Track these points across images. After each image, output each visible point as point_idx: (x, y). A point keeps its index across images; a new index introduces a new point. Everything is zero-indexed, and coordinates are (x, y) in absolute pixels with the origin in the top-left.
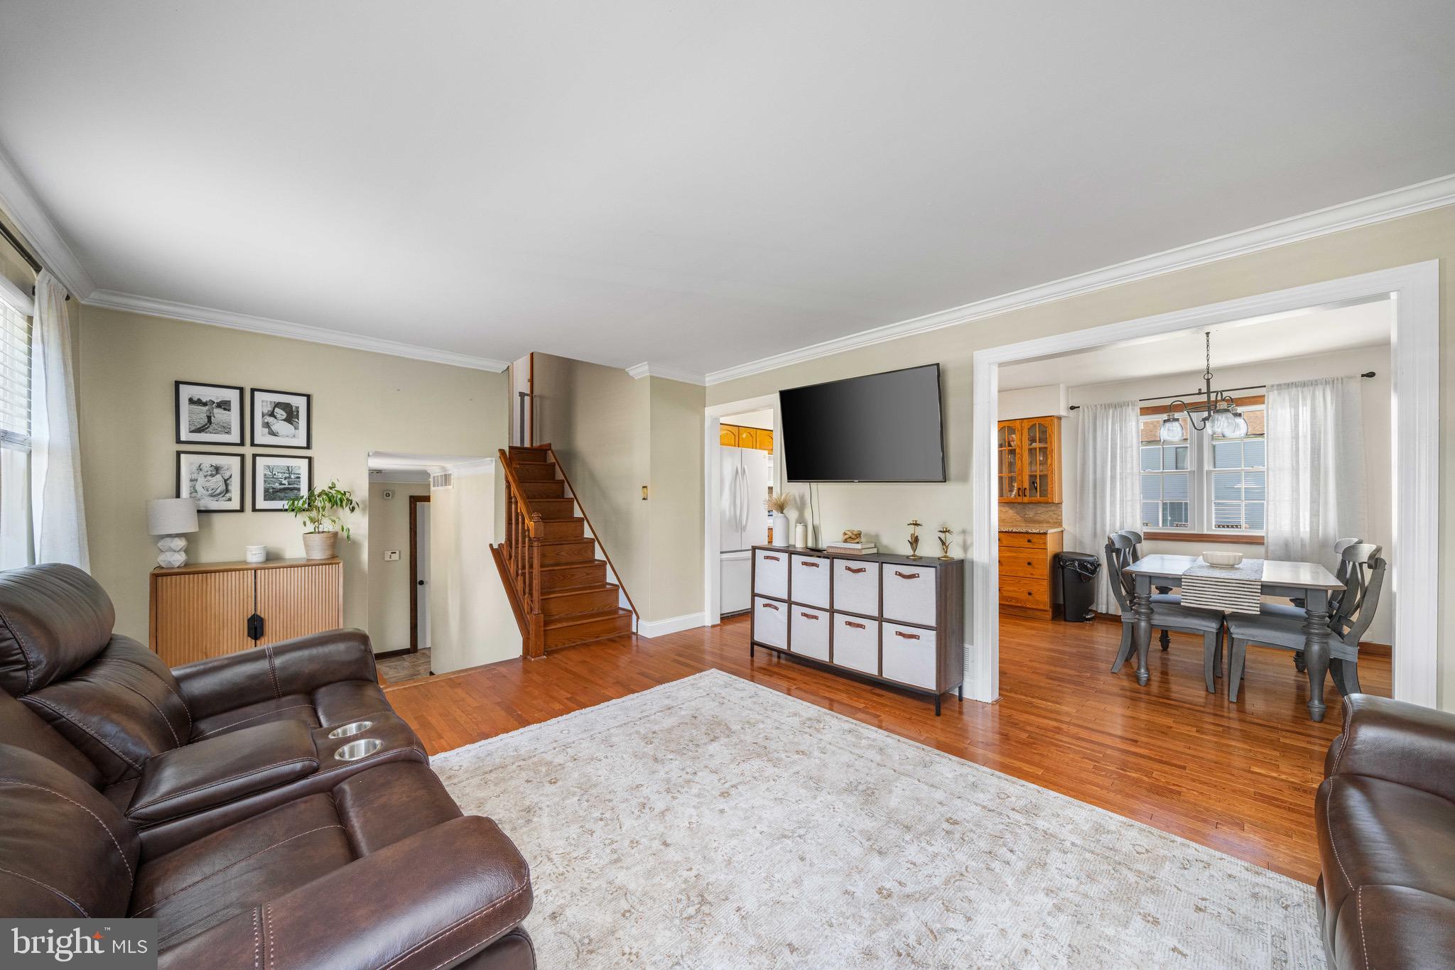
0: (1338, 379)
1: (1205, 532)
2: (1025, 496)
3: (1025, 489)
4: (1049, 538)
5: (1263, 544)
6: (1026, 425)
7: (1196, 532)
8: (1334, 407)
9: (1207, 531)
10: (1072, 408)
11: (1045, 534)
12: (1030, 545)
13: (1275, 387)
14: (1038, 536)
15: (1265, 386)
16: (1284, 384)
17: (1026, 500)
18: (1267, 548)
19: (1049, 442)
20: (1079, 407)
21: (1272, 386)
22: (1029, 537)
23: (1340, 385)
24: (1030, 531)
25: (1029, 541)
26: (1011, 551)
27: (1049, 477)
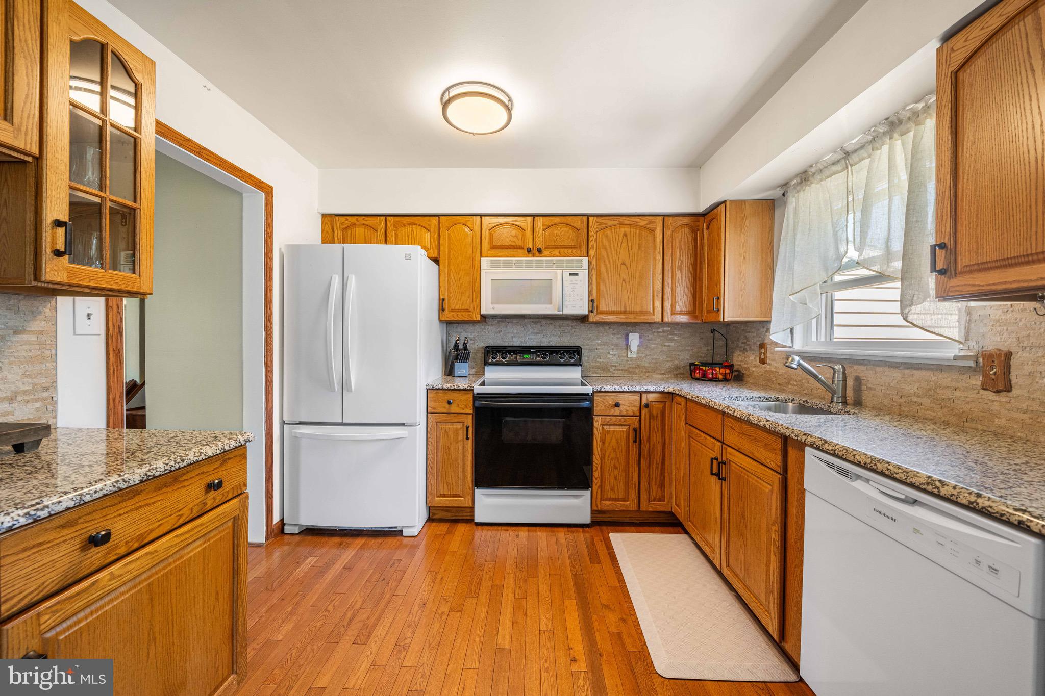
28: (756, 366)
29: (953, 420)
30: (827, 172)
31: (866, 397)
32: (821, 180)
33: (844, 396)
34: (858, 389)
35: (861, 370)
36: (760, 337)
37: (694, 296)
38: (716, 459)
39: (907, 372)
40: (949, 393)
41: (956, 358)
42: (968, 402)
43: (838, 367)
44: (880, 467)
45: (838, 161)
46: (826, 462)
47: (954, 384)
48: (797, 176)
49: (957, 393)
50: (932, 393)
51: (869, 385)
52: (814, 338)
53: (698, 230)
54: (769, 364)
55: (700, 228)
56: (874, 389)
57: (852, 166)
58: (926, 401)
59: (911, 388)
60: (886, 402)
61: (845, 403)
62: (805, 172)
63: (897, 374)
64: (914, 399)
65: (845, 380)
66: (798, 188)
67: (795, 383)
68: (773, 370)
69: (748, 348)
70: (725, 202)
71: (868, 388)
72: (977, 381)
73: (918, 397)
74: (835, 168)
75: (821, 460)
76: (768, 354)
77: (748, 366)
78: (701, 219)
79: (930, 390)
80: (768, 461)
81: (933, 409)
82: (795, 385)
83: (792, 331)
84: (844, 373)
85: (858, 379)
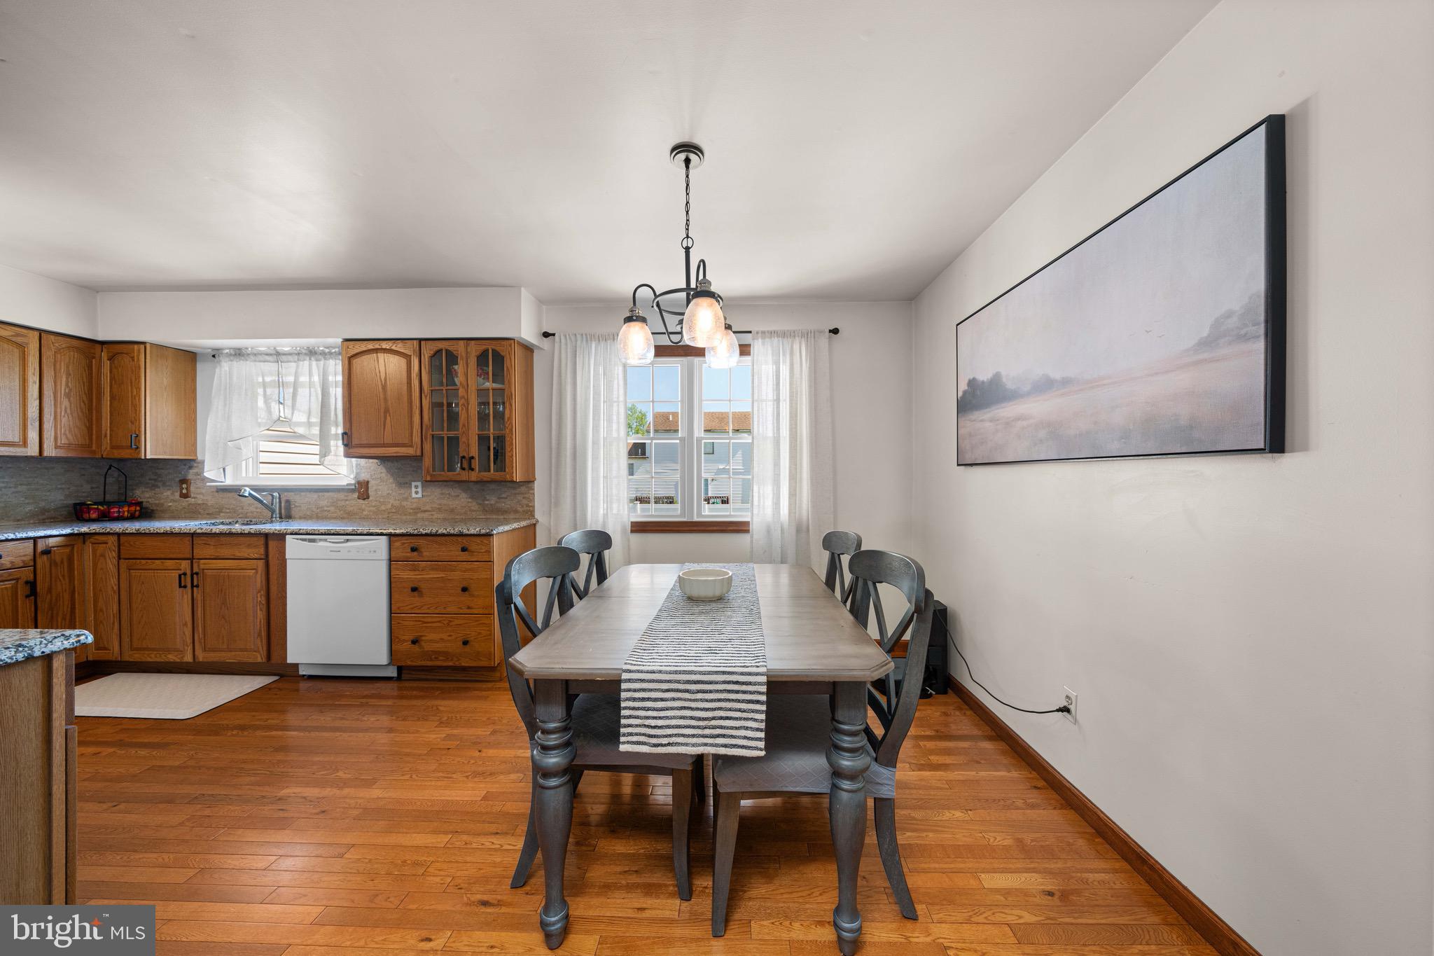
0: (811, 332)
1: (696, 519)
2: (473, 470)
3: (473, 458)
4: (496, 541)
5: (747, 531)
6: (475, 350)
7: (685, 520)
8: (808, 365)
9: (697, 518)
10: (546, 335)
11: (489, 535)
12: (464, 556)
13: (760, 335)
14: (478, 540)
15: (750, 332)
16: (768, 332)
17: (474, 476)
18: (752, 537)
19: (506, 382)
20: (554, 335)
21: (757, 333)
22: (465, 541)
23: (813, 339)
24: (465, 531)
25: (464, 550)
26: (433, 569)
27: (508, 439)
28: (174, 501)
29: (345, 516)
30: (261, 358)
31: (294, 512)
32: (255, 361)
33: (280, 513)
34: (288, 508)
35: (291, 496)
36: (180, 473)
37: (90, 429)
38: (185, 574)
39: (320, 494)
40: (343, 503)
41: (347, 485)
42: (352, 506)
43: (276, 494)
44: (332, 532)
45: (271, 355)
46: (300, 539)
47: (346, 498)
48: (230, 349)
49: (347, 502)
50: (335, 504)
51: (297, 504)
52: (244, 475)
53: (94, 358)
54: (194, 498)
55: (97, 356)
56: (300, 506)
57: (281, 362)
58: (332, 509)
59: (324, 503)
60: (308, 513)
61: (281, 517)
62: (239, 349)
63: (315, 496)
64: (325, 508)
65: (280, 502)
66: (232, 358)
67: (228, 511)
68: (200, 502)
69: (160, 484)
70: (144, 343)
71: (296, 506)
72: (356, 495)
73: (328, 507)
74: (267, 358)
75: (297, 539)
76: (192, 489)
77: (162, 501)
78: (98, 347)
79: (333, 502)
80: (252, 555)
81: (336, 512)
82: (228, 513)
83: (224, 470)
84: (280, 498)
85: (288, 501)
